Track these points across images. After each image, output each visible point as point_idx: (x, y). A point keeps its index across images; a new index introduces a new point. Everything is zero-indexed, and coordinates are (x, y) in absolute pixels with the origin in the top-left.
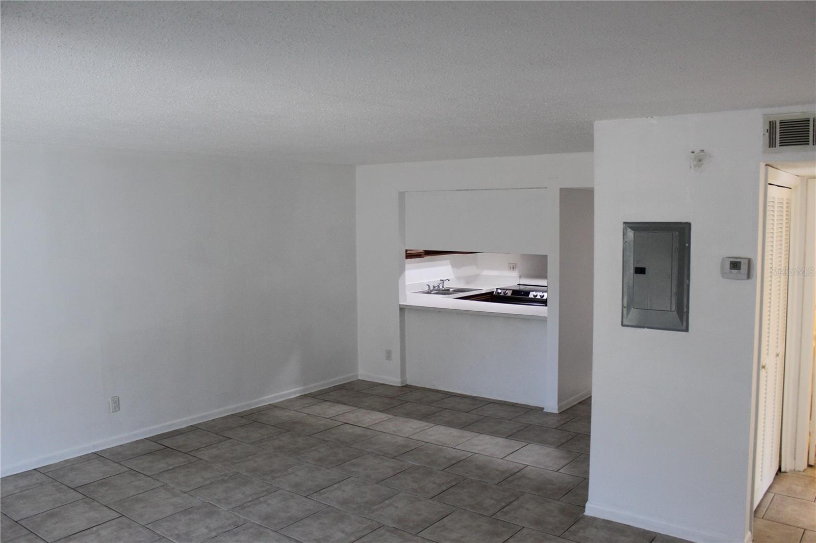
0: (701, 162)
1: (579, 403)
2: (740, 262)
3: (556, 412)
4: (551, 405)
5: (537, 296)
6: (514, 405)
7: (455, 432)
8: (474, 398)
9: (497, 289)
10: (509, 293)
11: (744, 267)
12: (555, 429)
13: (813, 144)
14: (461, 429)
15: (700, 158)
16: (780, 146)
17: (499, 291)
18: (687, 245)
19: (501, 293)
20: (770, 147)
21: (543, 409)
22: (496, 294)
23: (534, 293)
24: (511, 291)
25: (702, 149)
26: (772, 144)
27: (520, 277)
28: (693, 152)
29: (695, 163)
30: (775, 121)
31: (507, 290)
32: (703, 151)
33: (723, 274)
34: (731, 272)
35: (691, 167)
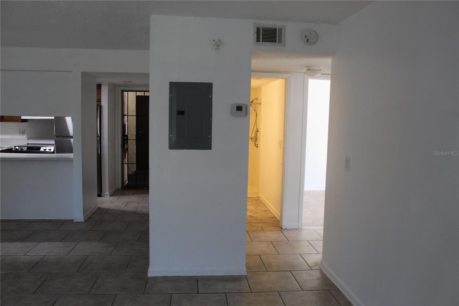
0: (219, 47)
1: (93, 214)
2: (242, 107)
3: (83, 221)
4: (79, 216)
5: (46, 149)
6: (50, 221)
7: (19, 245)
8: (17, 221)
9: (15, 146)
10: (25, 149)
11: (244, 109)
12: (89, 230)
13: (278, 43)
14: (21, 242)
15: (218, 45)
16: (262, 41)
17: (17, 148)
18: (210, 97)
19: (18, 149)
20: (257, 42)
21: (73, 220)
22: (15, 150)
23: (44, 148)
24: (26, 148)
25: (220, 39)
26: (258, 40)
27: (28, 139)
28: (214, 41)
29: (215, 47)
30: (260, 27)
31: (23, 147)
32: (220, 40)
33: (232, 114)
34: (237, 112)
35: (213, 49)
